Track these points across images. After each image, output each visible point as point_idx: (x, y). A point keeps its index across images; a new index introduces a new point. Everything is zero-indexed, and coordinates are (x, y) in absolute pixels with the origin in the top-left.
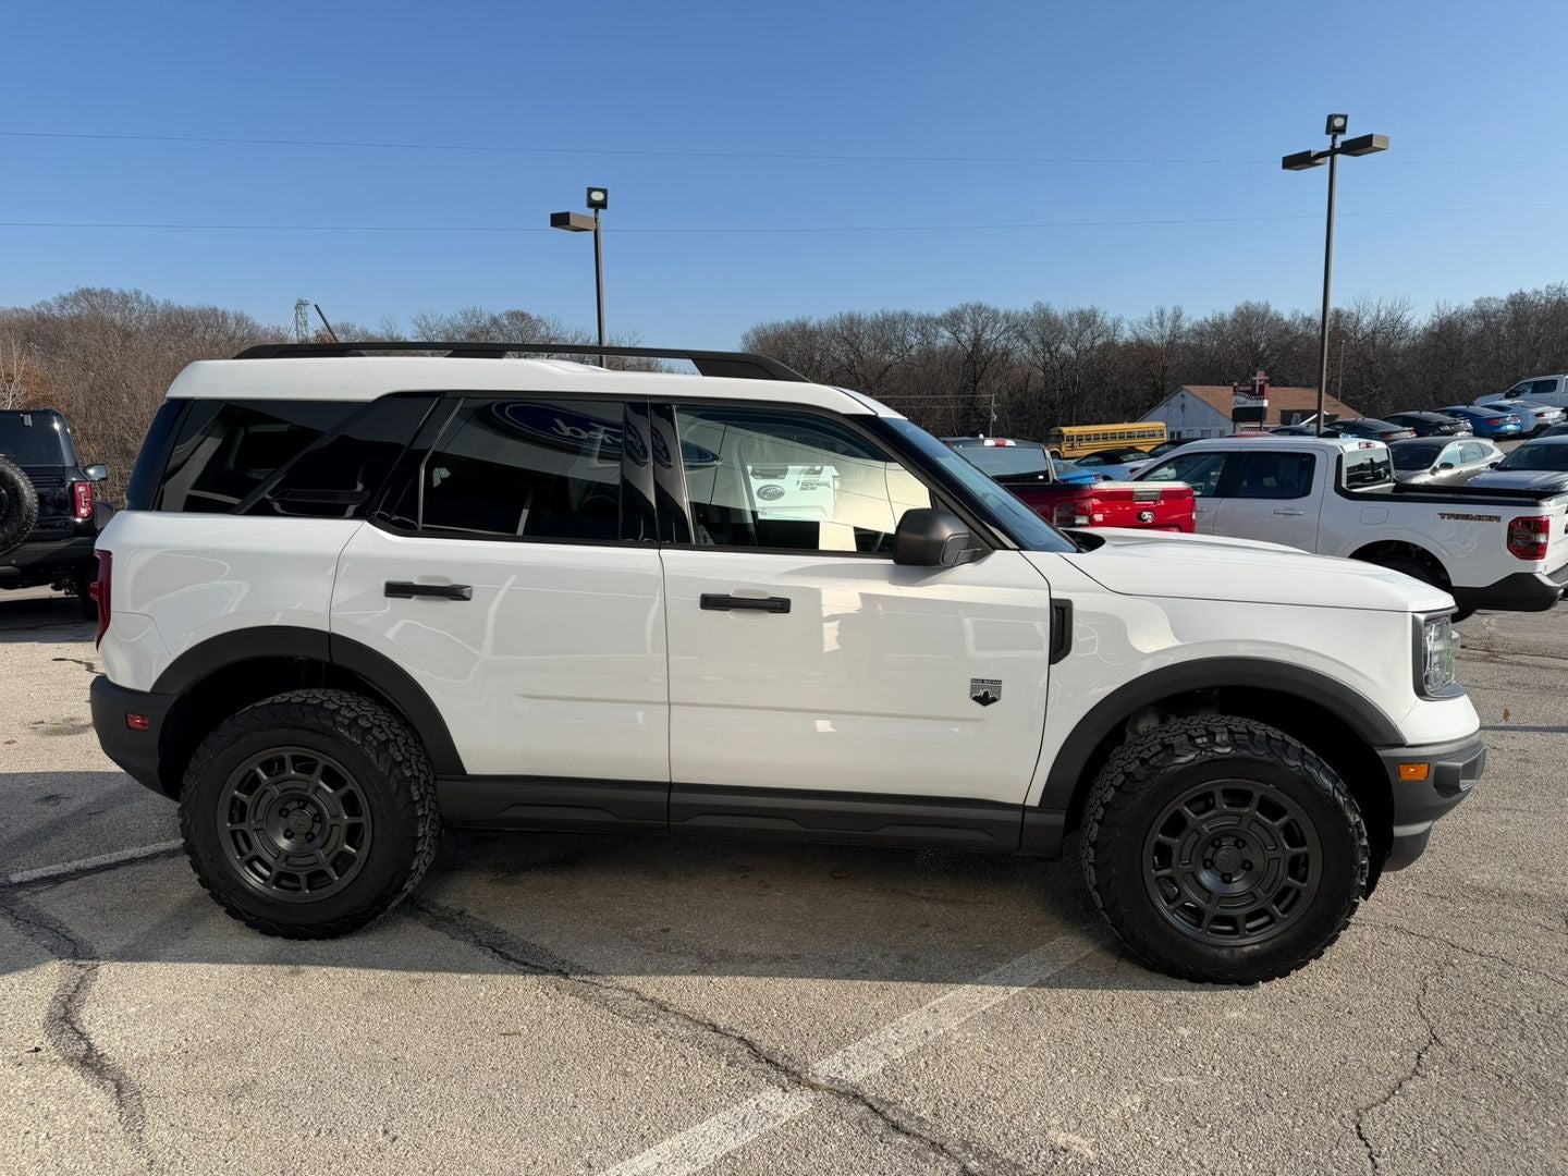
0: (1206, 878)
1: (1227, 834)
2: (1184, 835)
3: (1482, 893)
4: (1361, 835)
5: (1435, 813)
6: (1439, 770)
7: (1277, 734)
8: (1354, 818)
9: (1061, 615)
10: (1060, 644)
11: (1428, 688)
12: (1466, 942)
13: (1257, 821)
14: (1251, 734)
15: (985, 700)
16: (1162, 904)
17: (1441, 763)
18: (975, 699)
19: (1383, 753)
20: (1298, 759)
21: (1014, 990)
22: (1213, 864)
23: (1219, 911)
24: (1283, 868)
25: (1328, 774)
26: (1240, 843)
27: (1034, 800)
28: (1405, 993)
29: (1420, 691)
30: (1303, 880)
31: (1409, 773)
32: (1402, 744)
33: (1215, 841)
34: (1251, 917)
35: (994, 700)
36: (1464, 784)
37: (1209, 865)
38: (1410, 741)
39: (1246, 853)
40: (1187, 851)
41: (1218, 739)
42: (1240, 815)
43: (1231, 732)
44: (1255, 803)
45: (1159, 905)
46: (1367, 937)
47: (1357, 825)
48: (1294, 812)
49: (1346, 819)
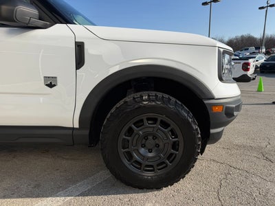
0: (142, 151)
1: (150, 134)
2: (133, 136)
3: (239, 147)
4: (198, 133)
5: (225, 124)
6: (227, 108)
7: (166, 96)
8: (195, 127)
9: (80, 47)
10: (80, 62)
11: (224, 78)
12: (234, 165)
13: (159, 129)
14: (156, 96)
15: (51, 86)
16: (126, 162)
17: (228, 105)
18: (46, 85)
19: (206, 102)
20: (173, 104)
21: (69, 198)
22: (145, 146)
23: (147, 163)
24: (170, 146)
25: (185, 110)
26: (155, 137)
27: (77, 125)
28: (214, 189)
29: (221, 79)
30: (177, 151)
31: (216, 109)
32: (213, 99)
33: (146, 138)
34: (158, 165)
35: (55, 85)
36: (235, 113)
37: (143, 146)
38: (216, 97)
39: (157, 141)
40: (135, 142)
41: (144, 97)
42: (154, 127)
43: (149, 96)
44: (159, 122)
45: (125, 162)
46: (204, 165)
47: (197, 129)
48: (173, 125)
49: (192, 127)
